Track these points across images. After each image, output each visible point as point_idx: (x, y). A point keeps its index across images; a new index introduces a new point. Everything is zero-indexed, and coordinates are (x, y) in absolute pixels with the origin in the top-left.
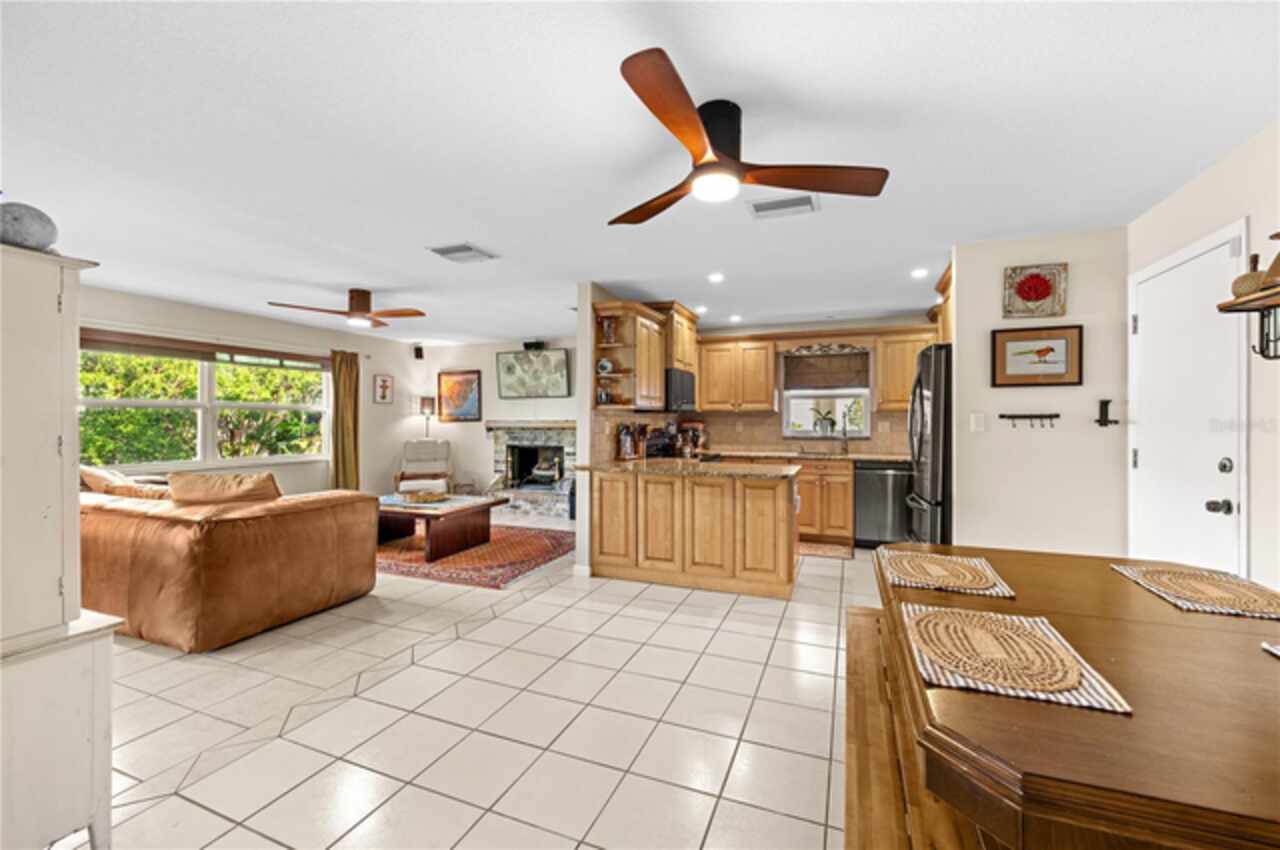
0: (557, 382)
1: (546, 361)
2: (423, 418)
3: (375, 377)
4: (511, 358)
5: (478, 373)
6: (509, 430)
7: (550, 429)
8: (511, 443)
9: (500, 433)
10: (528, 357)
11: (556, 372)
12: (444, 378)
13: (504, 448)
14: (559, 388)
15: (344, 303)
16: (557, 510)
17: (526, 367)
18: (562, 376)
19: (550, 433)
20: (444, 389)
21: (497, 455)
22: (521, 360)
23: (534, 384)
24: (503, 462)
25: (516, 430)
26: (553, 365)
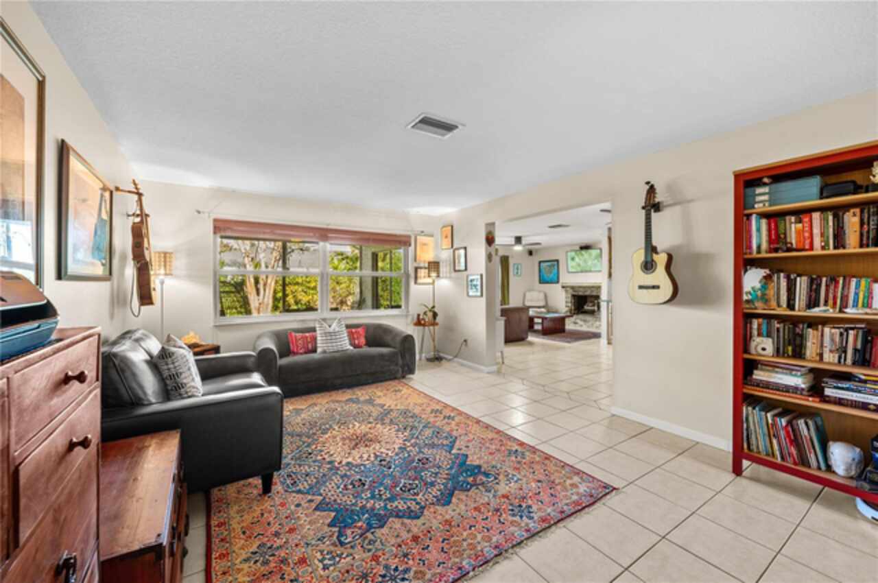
0: (596, 264)
1: (591, 255)
3: (515, 265)
4: (573, 254)
5: (558, 261)
6: (573, 288)
7: (591, 287)
8: (575, 293)
9: (568, 289)
10: (581, 252)
11: (595, 260)
12: (541, 264)
13: (570, 296)
14: (597, 267)
15: (512, 241)
17: (581, 258)
18: (598, 261)
21: (566, 299)
22: (578, 255)
23: (584, 265)
24: (569, 302)
25: (576, 288)
26: (594, 257)
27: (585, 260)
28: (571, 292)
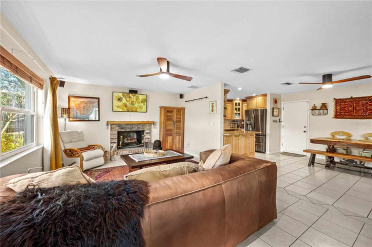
0: (142, 106)
1: (137, 99)
4: (121, 95)
5: (99, 98)
6: (119, 125)
7: (139, 124)
8: (120, 130)
9: (114, 126)
10: (129, 95)
11: (141, 103)
12: (72, 99)
13: (116, 132)
14: (142, 108)
17: (128, 99)
18: (144, 104)
19: (139, 126)
20: (72, 105)
21: (112, 136)
22: (126, 97)
23: (131, 106)
24: (116, 139)
25: (123, 125)
26: (140, 100)
27: (132, 102)
28: (118, 129)
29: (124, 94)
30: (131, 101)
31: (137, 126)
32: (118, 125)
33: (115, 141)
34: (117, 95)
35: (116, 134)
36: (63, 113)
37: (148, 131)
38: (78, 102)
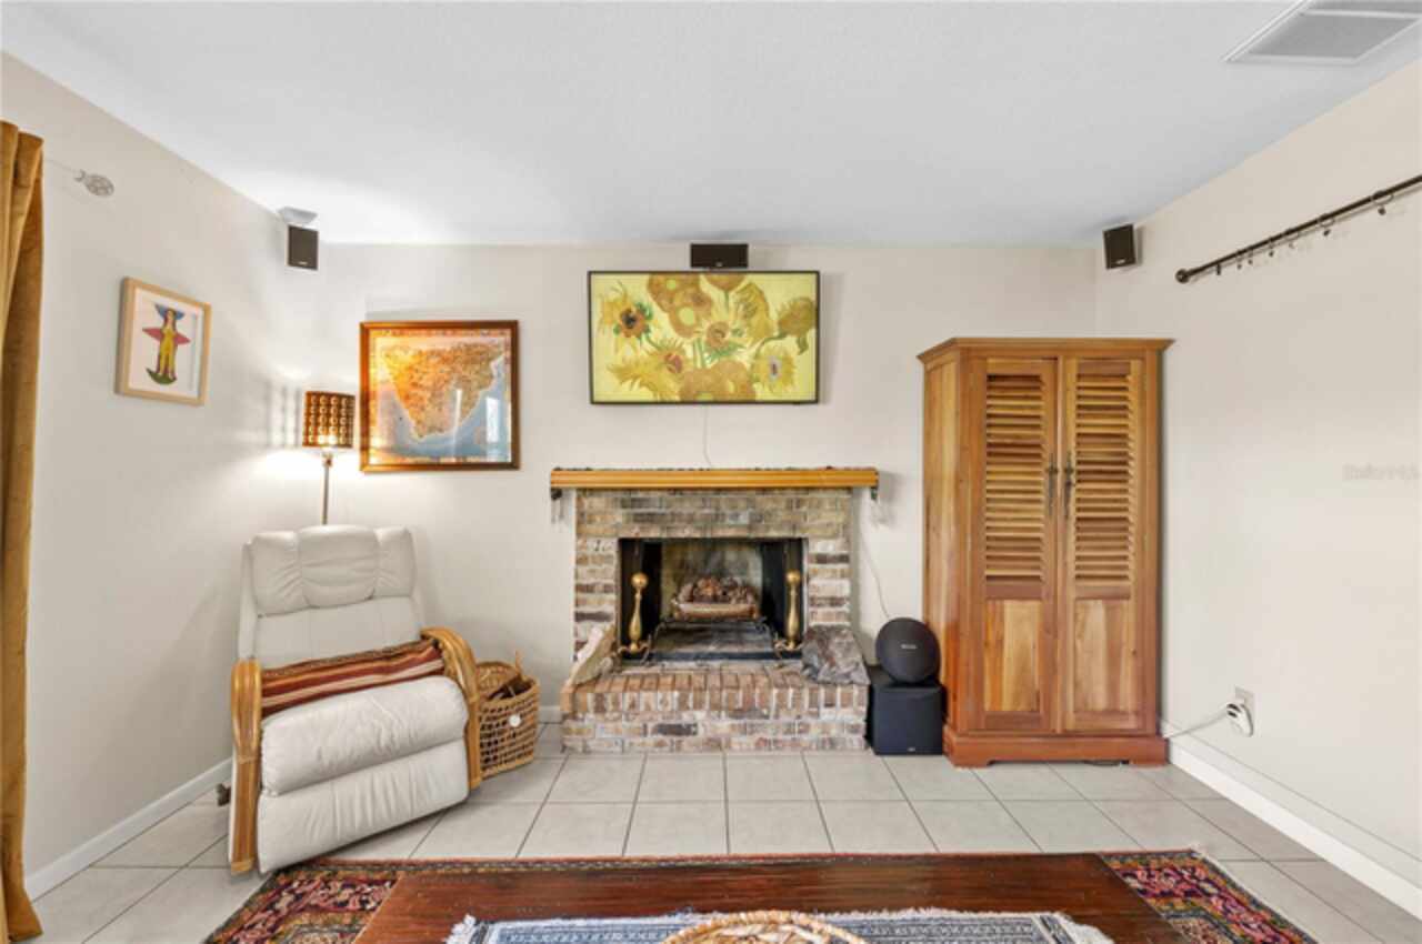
0: (787, 360)
1: (752, 307)
2: (310, 460)
3: (125, 287)
4: (638, 290)
5: (512, 327)
6: (629, 495)
7: (764, 490)
8: (634, 532)
9: (597, 503)
10: (696, 284)
11: (782, 336)
12: (381, 342)
13: (611, 547)
14: (786, 376)
16: (825, 728)
17: (687, 315)
18: (803, 346)
19: (766, 503)
20: (381, 372)
21: (583, 570)
22: (671, 296)
23: (709, 365)
24: (607, 589)
25: (653, 495)
26: (774, 316)
27: (718, 332)
28: (616, 526)
29: (661, 278)
30: (706, 325)
31: (751, 503)
32: (620, 495)
33: (600, 602)
34: (613, 296)
35: (607, 558)
36: (317, 424)
37: (831, 547)
38: (407, 358)
